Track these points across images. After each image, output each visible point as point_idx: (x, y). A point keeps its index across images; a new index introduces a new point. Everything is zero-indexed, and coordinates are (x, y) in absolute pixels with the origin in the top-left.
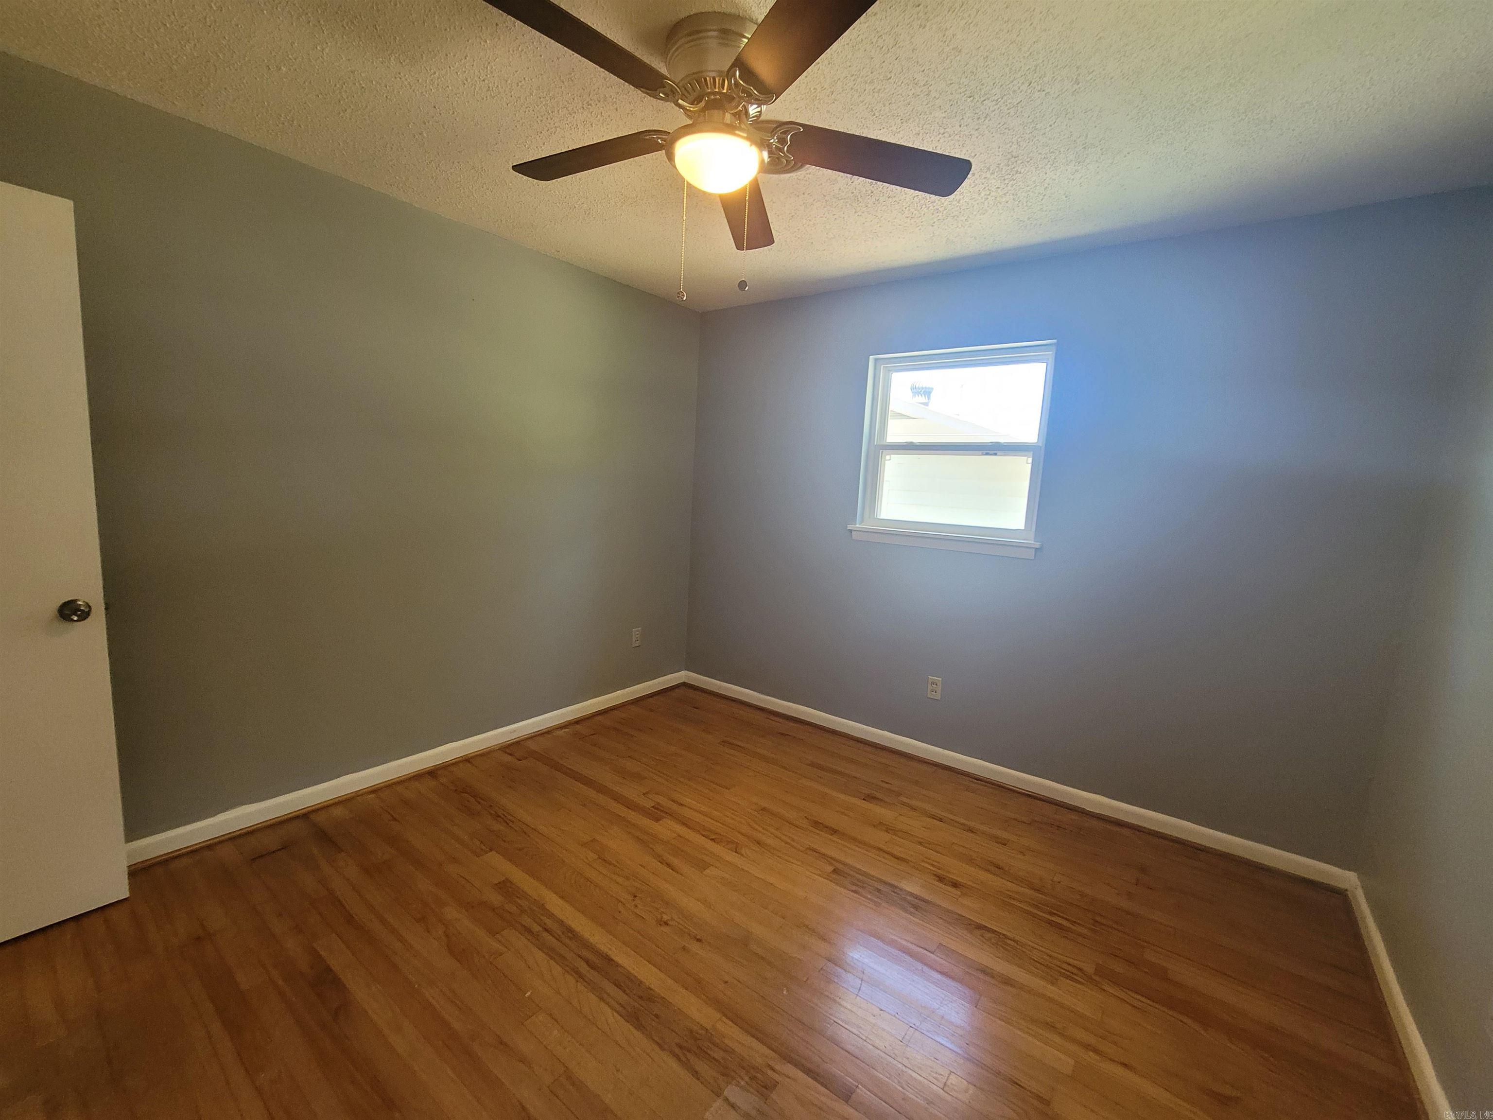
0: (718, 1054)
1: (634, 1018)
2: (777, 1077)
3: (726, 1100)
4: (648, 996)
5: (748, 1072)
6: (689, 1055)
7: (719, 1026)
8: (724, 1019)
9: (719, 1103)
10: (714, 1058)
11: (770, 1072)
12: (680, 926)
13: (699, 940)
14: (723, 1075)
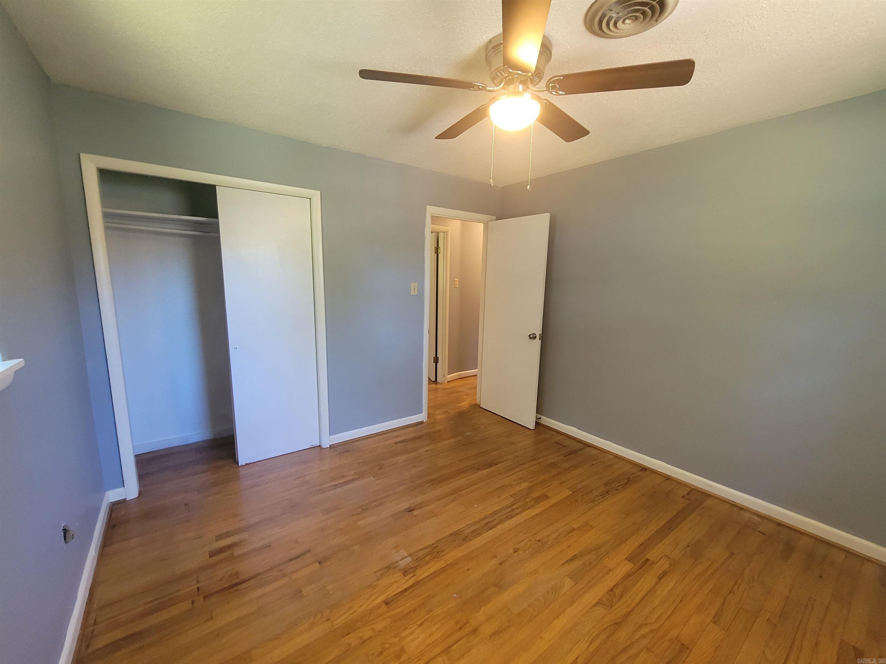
0: (427, 558)
1: (456, 534)
2: (407, 577)
3: (406, 557)
4: (466, 539)
5: (414, 567)
6: (432, 549)
7: (442, 562)
8: (446, 564)
9: (406, 554)
10: (426, 557)
11: (411, 575)
12: (513, 557)
13: (501, 564)
14: (417, 559)
